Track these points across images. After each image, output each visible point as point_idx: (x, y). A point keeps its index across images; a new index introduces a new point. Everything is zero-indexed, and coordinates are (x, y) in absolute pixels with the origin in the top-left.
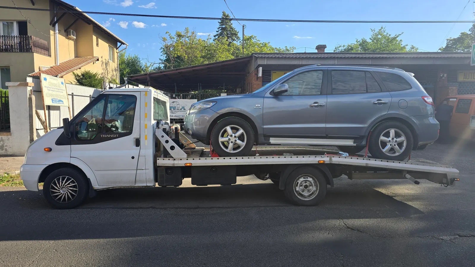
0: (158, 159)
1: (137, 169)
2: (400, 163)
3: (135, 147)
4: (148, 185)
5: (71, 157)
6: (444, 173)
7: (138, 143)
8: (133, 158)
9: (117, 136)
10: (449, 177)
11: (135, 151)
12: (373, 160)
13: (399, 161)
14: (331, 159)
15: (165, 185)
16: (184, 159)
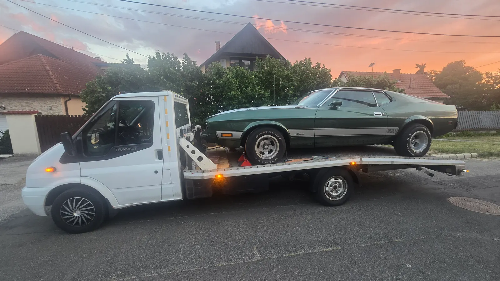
0: (185, 172)
1: (162, 184)
2: (419, 159)
3: (157, 160)
4: (176, 199)
5: (81, 177)
6: (454, 165)
7: (160, 155)
8: (156, 172)
9: (135, 149)
10: (457, 169)
11: (158, 165)
12: (398, 158)
13: (419, 157)
14: (361, 160)
15: (194, 197)
16: (214, 170)
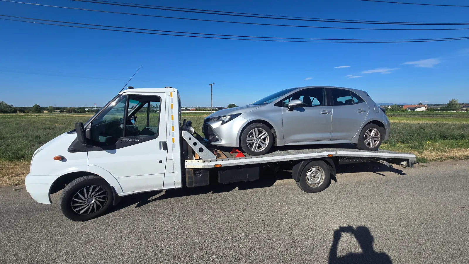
0: (186, 162)
1: (165, 173)
3: (162, 151)
4: (177, 187)
5: (88, 165)
6: (408, 158)
7: (165, 146)
8: (161, 162)
9: (142, 140)
10: (410, 162)
11: (162, 155)
14: (336, 153)
15: (193, 186)
16: (213, 161)
